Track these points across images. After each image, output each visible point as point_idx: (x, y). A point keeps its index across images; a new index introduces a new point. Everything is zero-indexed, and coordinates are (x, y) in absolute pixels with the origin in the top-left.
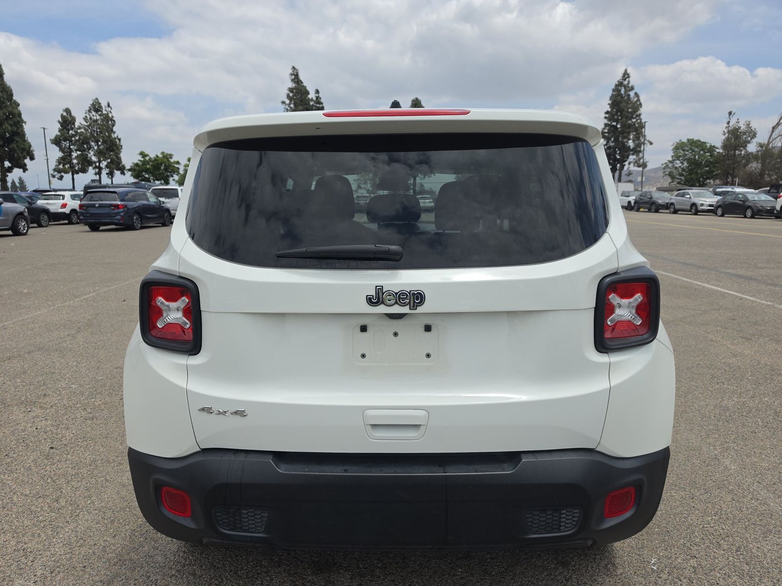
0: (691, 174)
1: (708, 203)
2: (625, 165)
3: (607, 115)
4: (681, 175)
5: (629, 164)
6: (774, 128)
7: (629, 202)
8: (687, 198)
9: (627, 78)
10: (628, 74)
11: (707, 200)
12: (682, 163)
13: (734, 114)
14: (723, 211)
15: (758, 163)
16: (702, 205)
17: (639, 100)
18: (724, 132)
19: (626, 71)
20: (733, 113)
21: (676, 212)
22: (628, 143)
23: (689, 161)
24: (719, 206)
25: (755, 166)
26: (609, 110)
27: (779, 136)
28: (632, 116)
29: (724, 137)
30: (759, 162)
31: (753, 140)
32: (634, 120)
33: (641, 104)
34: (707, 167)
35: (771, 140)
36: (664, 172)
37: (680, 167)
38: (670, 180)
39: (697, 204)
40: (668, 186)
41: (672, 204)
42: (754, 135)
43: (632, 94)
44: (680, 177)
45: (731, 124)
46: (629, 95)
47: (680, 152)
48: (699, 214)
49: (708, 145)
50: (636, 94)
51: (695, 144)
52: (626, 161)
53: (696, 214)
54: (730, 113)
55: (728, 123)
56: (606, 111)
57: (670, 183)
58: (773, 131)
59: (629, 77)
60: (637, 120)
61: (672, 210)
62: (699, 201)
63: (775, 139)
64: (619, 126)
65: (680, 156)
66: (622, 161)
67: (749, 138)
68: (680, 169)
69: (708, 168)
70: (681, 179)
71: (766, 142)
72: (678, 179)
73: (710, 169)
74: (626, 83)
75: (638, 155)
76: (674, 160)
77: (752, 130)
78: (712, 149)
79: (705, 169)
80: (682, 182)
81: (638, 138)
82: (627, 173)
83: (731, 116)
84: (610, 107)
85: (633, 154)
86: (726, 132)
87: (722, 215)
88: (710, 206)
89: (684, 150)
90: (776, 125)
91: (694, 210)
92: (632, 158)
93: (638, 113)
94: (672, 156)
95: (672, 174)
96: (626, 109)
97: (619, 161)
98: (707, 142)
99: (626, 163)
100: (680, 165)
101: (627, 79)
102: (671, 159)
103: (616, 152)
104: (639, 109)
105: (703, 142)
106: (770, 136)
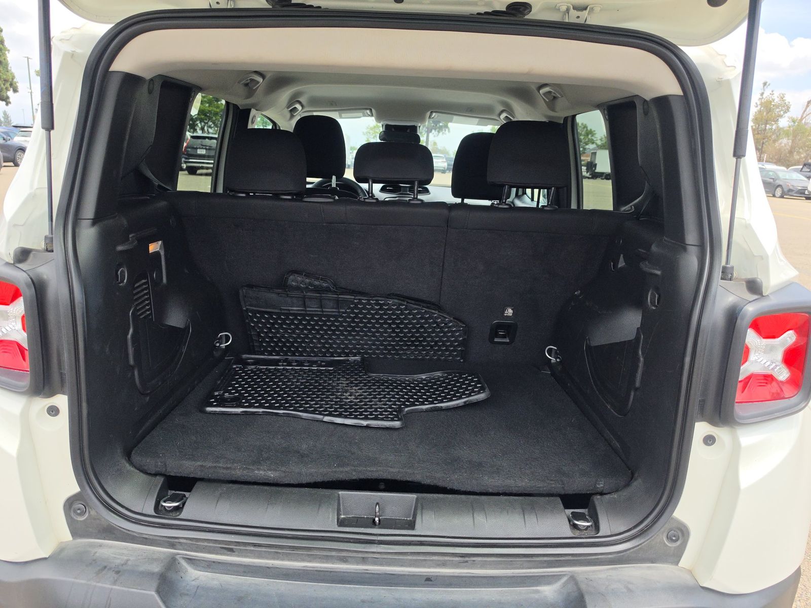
13: (769, 85)
15: (788, 139)
18: (756, 103)
20: (767, 84)
25: (785, 142)
29: (756, 110)
30: (790, 138)
31: (786, 115)
35: (804, 116)
42: (787, 109)
45: (764, 96)
54: (765, 84)
55: (762, 94)
58: (806, 107)
67: (782, 112)
71: (799, 117)
77: (785, 103)
83: (765, 87)
106: (804, 111)
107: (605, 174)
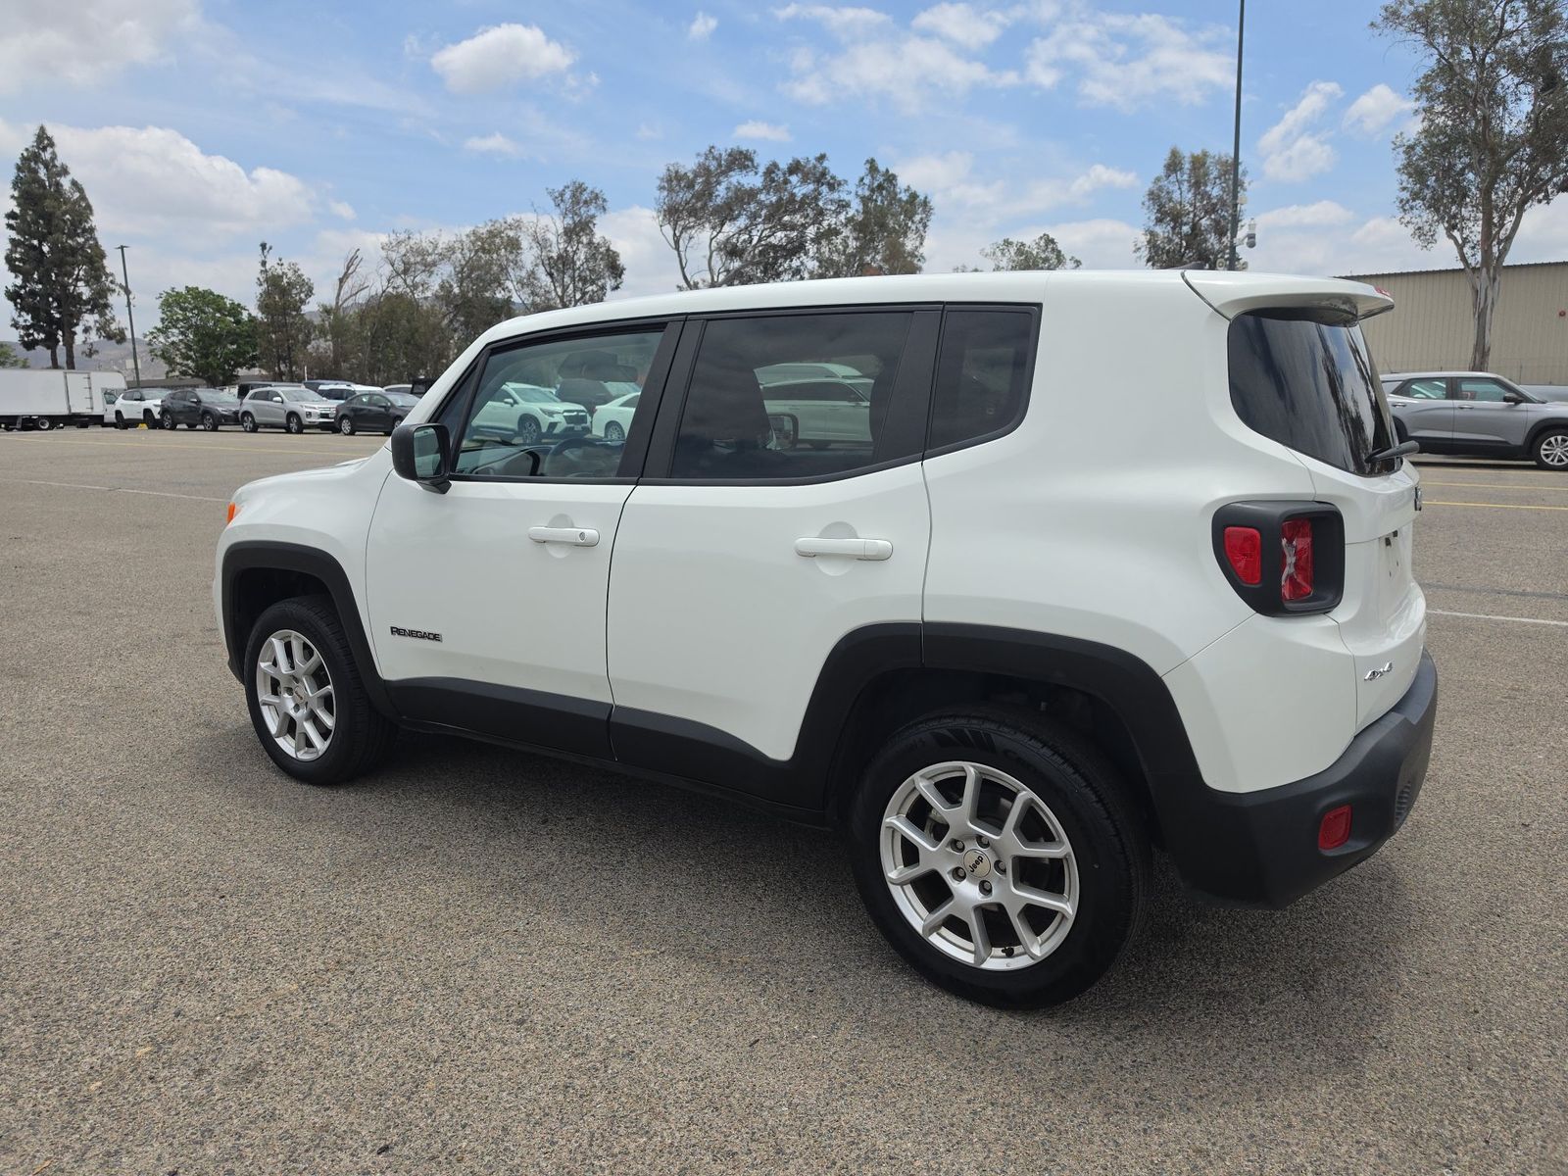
0: (206, 356)
1: (318, 411)
2: (75, 333)
3: (12, 222)
4: (187, 357)
5: (87, 330)
6: (341, 281)
7: (147, 412)
8: (277, 402)
9: (48, 145)
10: (48, 138)
11: (316, 406)
12: (182, 333)
13: (271, 248)
14: (352, 426)
15: (326, 341)
16: (309, 414)
17: (83, 198)
18: (258, 279)
19: (42, 129)
20: (268, 247)
21: (255, 428)
22: (75, 286)
23: (197, 329)
24: (344, 417)
25: (322, 345)
26: (17, 210)
27: (351, 296)
28: (75, 231)
29: (259, 290)
30: (328, 338)
31: (309, 299)
32: (81, 240)
33: (89, 207)
34: (232, 344)
35: (340, 303)
36: (151, 351)
37: (181, 341)
38: (166, 368)
39: (300, 414)
40: (164, 377)
41: (247, 413)
42: (310, 292)
43: (66, 182)
44: (186, 362)
45: (268, 266)
46: (58, 185)
47: (177, 313)
48: (305, 431)
49: (228, 302)
50: (74, 183)
51: (203, 299)
52: (77, 324)
53: (299, 431)
54: (263, 246)
55: (264, 263)
56: (9, 211)
57: (167, 373)
58: (341, 287)
59: (52, 144)
60: (87, 240)
61: (249, 424)
62: (302, 408)
63: (346, 300)
64: (46, 249)
65: (178, 320)
66: (68, 324)
67: (303, 295)
68: (182, 346)
69: (235, 347)
70: (187, 365)
71: (334, 304)
72: (181, 364)
73: (238, 347)
74: (47, 155)
75: (102, 314)
76: (167, 328)
77: (304, 280)
78: (235, 310)
79: (229, 346)
80: (190, 372)
81: (98, 279)
82: (86, 348)
83: (265, 251)
84: (19, 205)
85: (91, 312)
86: (262, 280)
87: (352, 433)
88: (323, 416)
89: (184, 309)
90: (344, 277)
91: (293, 423)
92: (90, 319)
93: (87, 226)
94: (162, 320)
95: (167, 355)
96: (58, 213)
97: (60, 324)
98: (225, 296)
99: (79, 329)
100: (181, 337)
101: (49, 150)
102: (160, 325)
103: (49, 304)
104: (88, 218)
105: (219, 296)
106: (339, 295)
107: (20, 421)
